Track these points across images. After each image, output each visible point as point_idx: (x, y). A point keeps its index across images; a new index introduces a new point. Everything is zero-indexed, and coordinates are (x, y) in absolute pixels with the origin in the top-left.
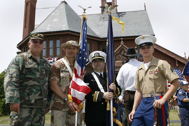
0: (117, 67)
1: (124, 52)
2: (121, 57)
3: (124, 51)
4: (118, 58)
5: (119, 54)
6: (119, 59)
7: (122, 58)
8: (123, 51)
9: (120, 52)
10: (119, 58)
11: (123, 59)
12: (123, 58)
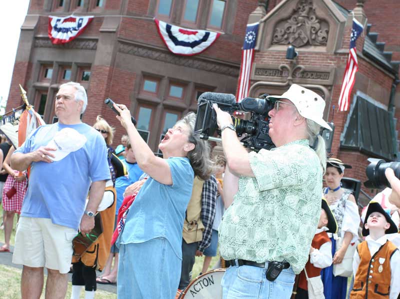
0: (270, 69)
1: (308, 13)
2: (294, 33)
3: (311, 9)
4: (283, 36)
5: (289, 18)
6: (287, 39)
7: (296, 36)
8: (307, 8)
9: (295, 12)
10: (286, 36)
11: (298, 41)
12: (299, 34)
